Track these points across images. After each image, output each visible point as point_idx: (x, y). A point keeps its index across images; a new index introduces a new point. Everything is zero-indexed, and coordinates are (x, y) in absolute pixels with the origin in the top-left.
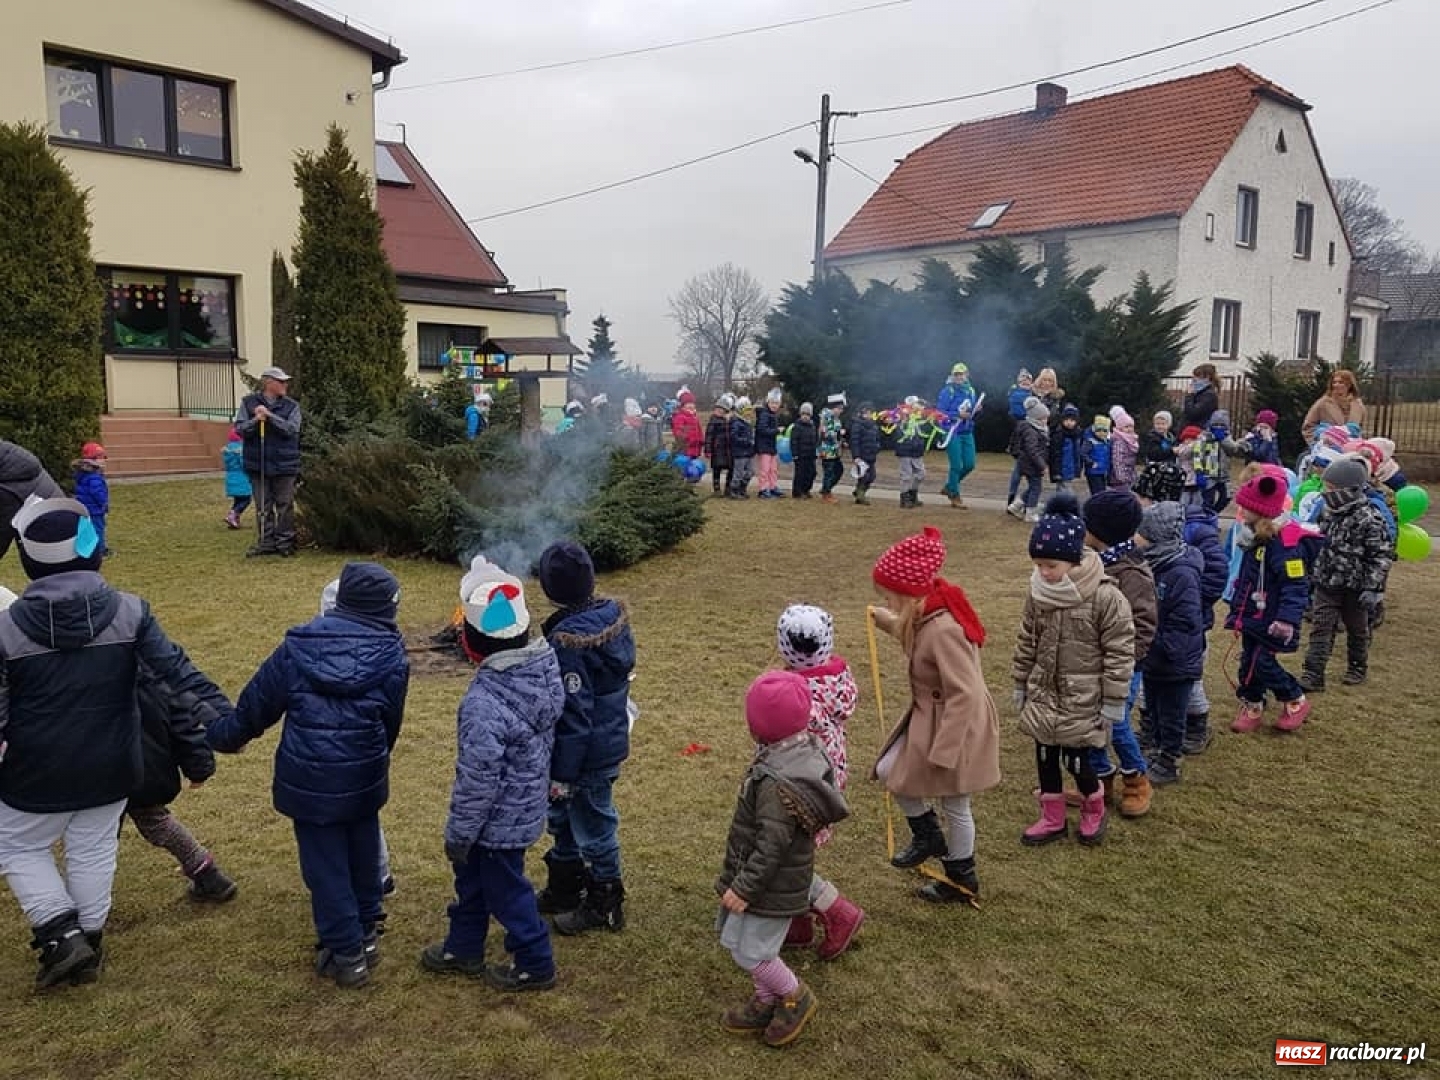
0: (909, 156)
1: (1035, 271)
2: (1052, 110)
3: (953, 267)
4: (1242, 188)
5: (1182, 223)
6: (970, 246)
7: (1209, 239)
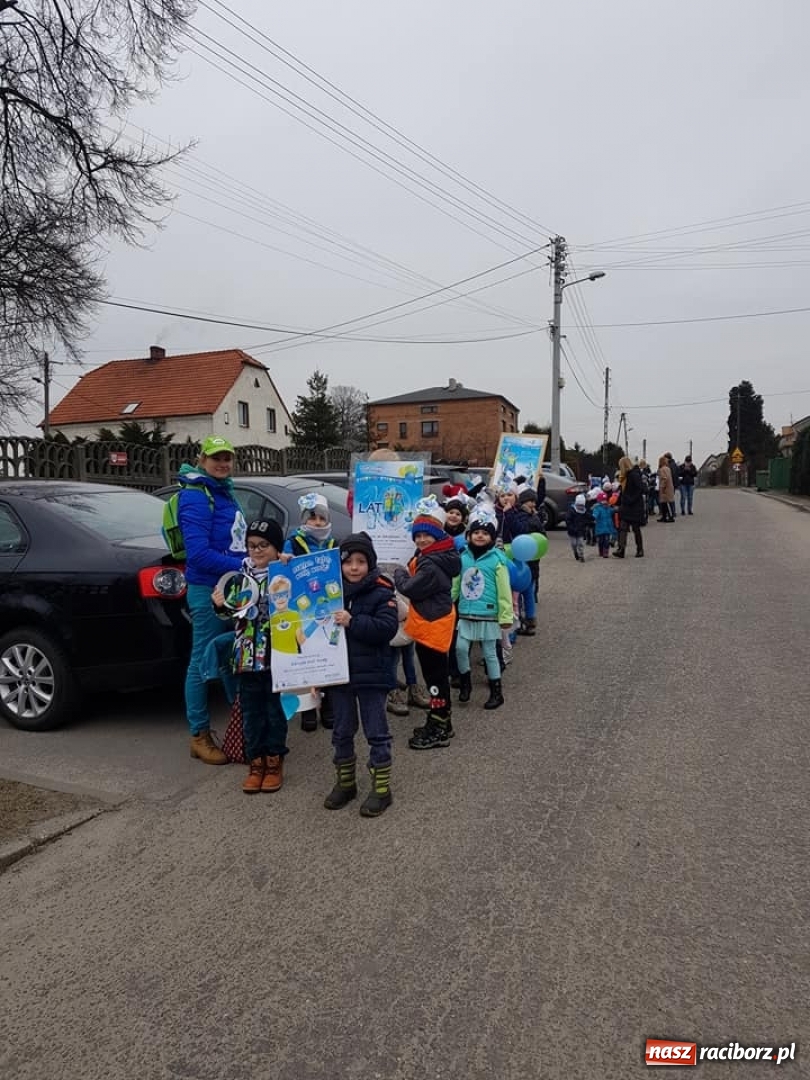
0: (87, 375)
1: (148, 434)
2: (157, 360)
3: (113, 432)
4: (240, 402)
5: (214, 416)
6: (119, 423)
7: (227, 423)
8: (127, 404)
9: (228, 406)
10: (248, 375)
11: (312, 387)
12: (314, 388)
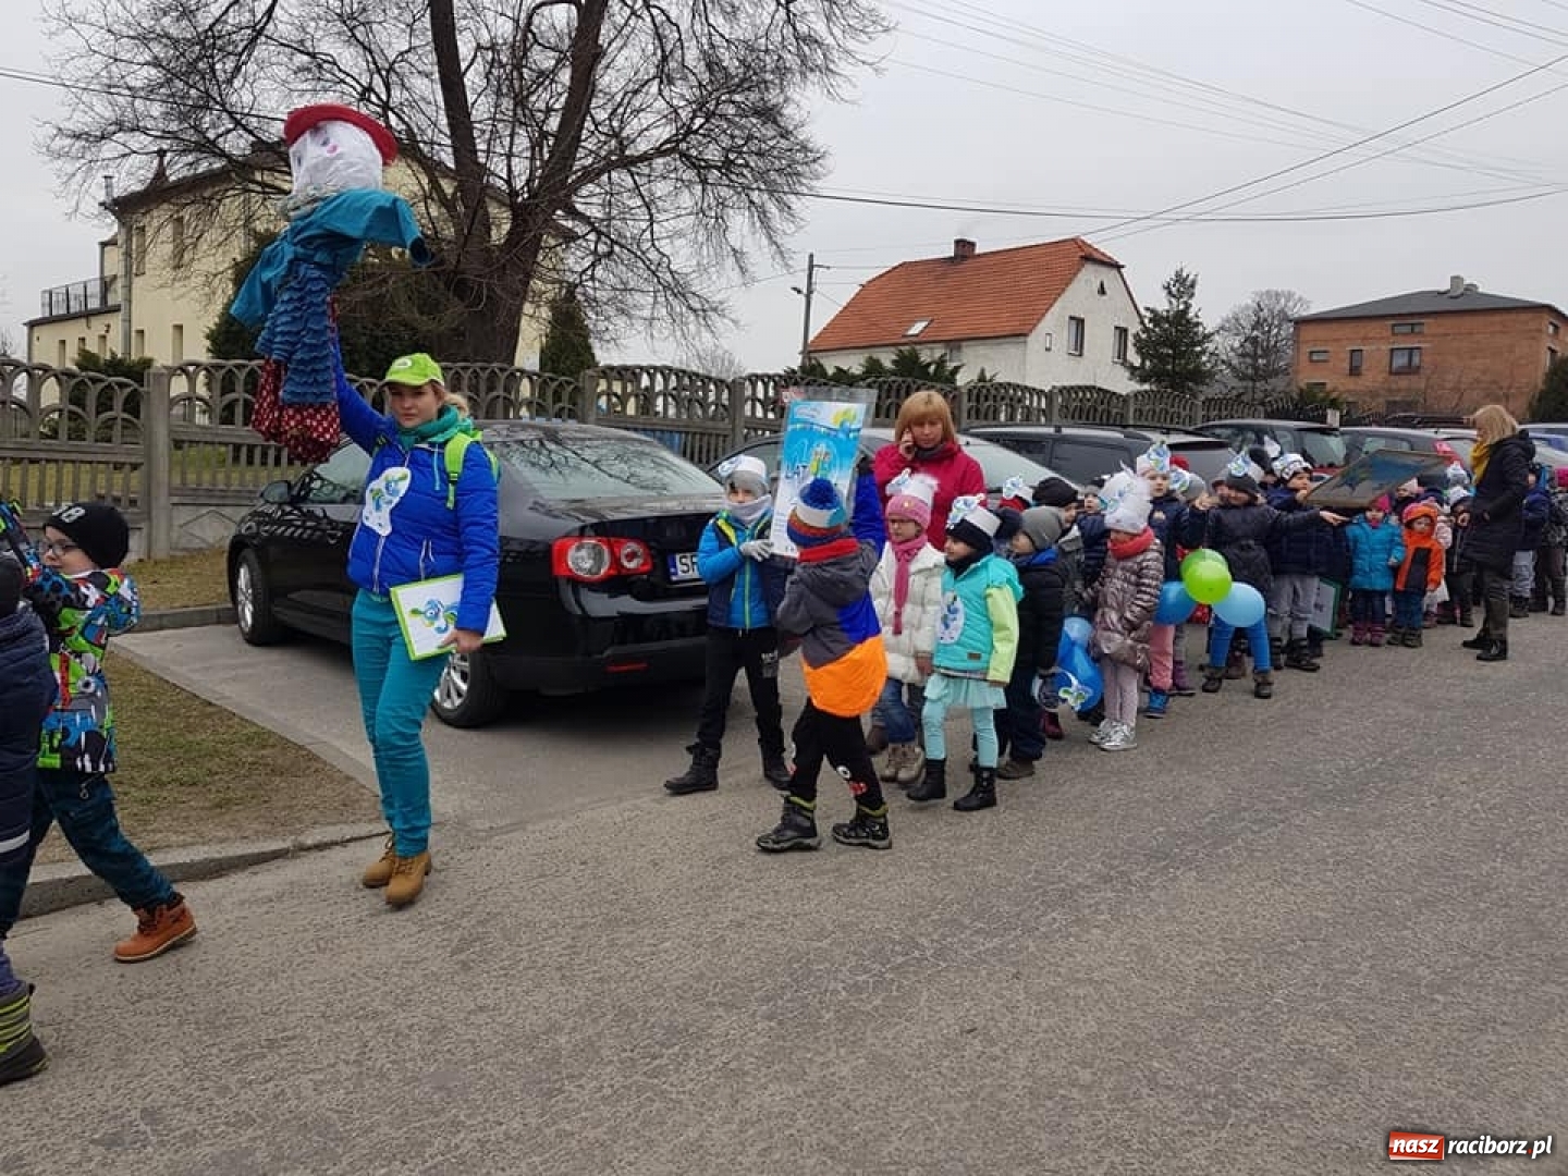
0: (870, 282)
1: (929, 365)
2: (964, 258)
3: (883, 361)
4: (1072, 318)
5: (1029, 339)
6: (893, 349)
7: (1048, 350)
8: (913, 322)
9: (1054, 323)
10: (1090, 276)
11: (1170, 293)
12: (1174, 296)
